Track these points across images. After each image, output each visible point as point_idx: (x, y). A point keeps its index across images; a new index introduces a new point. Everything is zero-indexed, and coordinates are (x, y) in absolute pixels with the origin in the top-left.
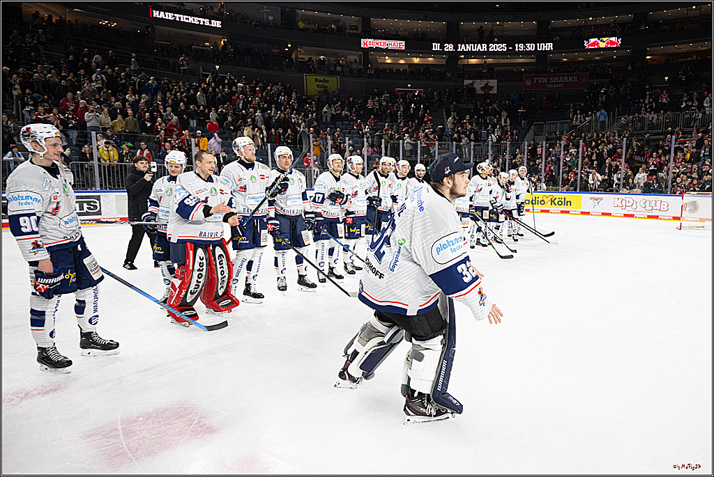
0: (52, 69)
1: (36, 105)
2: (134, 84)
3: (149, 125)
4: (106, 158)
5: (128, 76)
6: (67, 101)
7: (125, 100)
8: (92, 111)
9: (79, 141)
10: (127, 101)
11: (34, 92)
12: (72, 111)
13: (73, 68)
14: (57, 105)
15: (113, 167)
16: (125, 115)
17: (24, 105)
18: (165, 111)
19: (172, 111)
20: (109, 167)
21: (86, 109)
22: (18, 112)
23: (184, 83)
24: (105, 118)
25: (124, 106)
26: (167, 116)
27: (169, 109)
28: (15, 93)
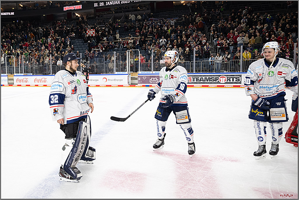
0: (225, 21)
1: (218, 38)
2: (260, 21)
3: (267, 39)
4: (245, 57)
5: (258, 17)
6: (230, 34)
7: (256, 29)
8: (241, 37)
9: (234, 51)
10: (257, 29)
11: (218, 32)
12: (232, 38)
13: (233, 19)
14: (226, 36)
15: (248, 61)
16: (255, 36)
17: (214, 38)
18: (277, 30)
19: (281, 30)
20: (246, 62)
21: (238, 36)
22: (211, 42)
23: (289, 14)
24: (246, 39)
25: (255, 32)
26: (278, 33)
27: (279, 29)
28: (211, 34)
